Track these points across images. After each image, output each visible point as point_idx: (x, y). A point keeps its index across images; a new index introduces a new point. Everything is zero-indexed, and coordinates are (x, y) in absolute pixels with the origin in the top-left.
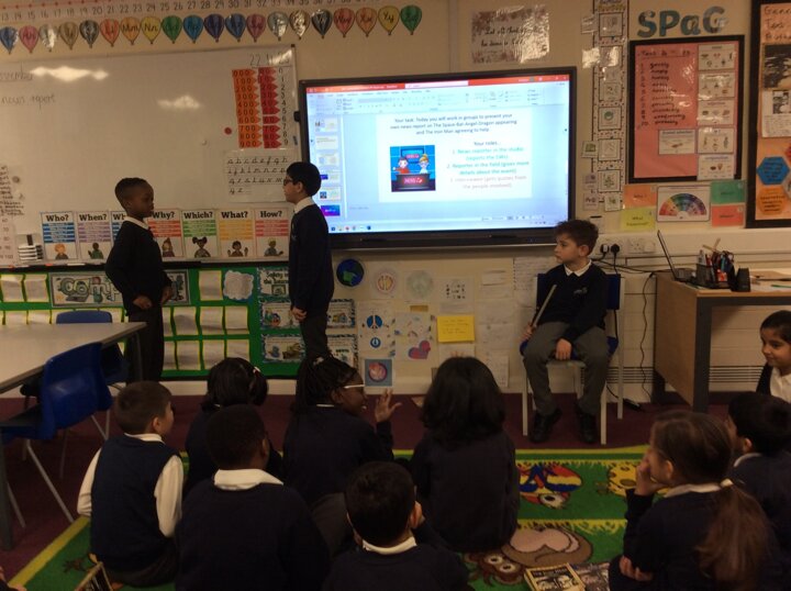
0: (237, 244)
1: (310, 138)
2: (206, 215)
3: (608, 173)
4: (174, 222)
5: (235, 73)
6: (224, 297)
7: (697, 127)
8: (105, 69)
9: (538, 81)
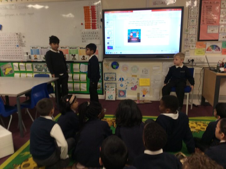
0: (84, 56)
1: (105, 26)
2: (75, 48)
3: (191, 38)
4: (66, 50)
5: (84, 7)
6: (80, 71)
7: (219, 25)
8: (48, 5)
9: (172, 10)
